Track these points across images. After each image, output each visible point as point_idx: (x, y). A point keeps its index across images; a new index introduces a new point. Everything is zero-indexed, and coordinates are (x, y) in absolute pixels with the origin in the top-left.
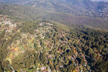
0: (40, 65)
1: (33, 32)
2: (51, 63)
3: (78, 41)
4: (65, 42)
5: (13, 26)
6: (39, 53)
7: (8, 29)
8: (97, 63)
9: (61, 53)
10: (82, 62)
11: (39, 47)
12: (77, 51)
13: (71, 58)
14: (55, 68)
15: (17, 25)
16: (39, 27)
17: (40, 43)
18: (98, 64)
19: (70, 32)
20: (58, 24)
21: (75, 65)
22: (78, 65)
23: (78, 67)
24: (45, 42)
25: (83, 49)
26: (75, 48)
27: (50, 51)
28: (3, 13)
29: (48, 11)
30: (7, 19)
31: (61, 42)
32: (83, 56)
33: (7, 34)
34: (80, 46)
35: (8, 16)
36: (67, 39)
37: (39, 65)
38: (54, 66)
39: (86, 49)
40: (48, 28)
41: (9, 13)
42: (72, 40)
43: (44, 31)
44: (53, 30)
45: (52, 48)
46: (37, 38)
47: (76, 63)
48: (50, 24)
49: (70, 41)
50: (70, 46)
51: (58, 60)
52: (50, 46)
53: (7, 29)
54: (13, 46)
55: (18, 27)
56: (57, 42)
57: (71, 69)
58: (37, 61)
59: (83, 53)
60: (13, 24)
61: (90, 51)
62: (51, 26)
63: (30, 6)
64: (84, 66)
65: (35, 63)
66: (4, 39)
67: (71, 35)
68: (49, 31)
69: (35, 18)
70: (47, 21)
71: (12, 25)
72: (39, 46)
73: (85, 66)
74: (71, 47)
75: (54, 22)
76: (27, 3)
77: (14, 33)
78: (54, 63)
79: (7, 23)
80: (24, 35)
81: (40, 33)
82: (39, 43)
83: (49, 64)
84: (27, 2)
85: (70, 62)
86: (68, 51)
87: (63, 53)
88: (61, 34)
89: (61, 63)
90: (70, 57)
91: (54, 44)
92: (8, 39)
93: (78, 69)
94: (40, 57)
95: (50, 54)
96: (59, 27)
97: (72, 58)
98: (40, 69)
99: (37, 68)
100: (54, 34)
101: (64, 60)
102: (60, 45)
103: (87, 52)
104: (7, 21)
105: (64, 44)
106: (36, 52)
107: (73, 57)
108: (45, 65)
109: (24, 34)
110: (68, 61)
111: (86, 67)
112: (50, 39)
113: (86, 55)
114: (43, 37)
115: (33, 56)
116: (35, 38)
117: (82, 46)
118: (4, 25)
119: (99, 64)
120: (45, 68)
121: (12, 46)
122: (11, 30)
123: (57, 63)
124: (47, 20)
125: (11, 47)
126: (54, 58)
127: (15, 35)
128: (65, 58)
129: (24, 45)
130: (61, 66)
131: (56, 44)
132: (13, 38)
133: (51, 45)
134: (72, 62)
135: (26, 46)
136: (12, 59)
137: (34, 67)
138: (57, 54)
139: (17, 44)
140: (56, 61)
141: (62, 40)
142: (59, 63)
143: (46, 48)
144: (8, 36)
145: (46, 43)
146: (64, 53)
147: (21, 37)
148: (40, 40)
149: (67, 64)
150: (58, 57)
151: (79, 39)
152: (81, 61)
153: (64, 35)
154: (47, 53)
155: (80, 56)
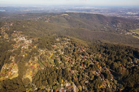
0: (64, 81)
1: (51, 48)
2: (76, 79)
3: (100, 56)
4: (86, 57)
5: (28, 42)
6: (60, 69)
7: (24, 46)
9: (84, 69)
10: (108, 76)
11: (60, 63)
12: (100, 65)
13: (95, 73)
14: (80, 84)
15: (33, 41)
16: (56, 42)
18: (125, 77)
19: (89, 47)
20: (76, 40)
21: (101, 80)
22: (104, 79)
23: (105, 81)
24: (65, 58)
25: (107, 64)
26: (98, 63)
27: (72, 66)
28: (17, 29)
29: (62, 26)
30: (21, 35)
31: (83, 57)
32: (108, 70)
33: (23, 51)
34: (103, 60)
35: (21, 32)
36: (87, 54)
37: (63, 81)
38: (79, 82)
39: (111, 63)
40: (66, 44)
41: (22, 29)
42: (94, 55)
43: (63, 47)
44: (72, 45)
45: (73, 64)
46: (56, 54)
47: (102, 78)
48: (67, 40)
49: (91, 55)
50: (92, 61)
51: (83, 76)
52: (72, 62)
53: (23, 45)
54: (32, 62)
55: (34, 43)
56: (78, 57)
57: (98, 84)
58: (60, 78)
59: (107, 67)
60: (28, 40)
61: (114, 64)
62: (69, 42)
63: (43, 22)
64: (110, 80)
65: (58, 79)
66: (21, 55)
67: (91, 50)
68: (67, 46)
69: (50, 33)
70: (63, 37)
71: (28, 41)
72: (60, 62)
73: (112, 80)
74: (94, 62)
75: (71, 37)
76: (40, 19)
77: (31, 49)
78: (78, 79)
79: (21, 39)
80: (41, 51)
81: (58, 49)
82: (59, 59)
83: (74, 81)
84: (40, 18)
85: (96, 77)
86: (91, 66)
87: (86, 69)
88: (81, 49)
89: (86, 78)
91: (76, 60)
92: (26, 56)
93: (105, 83)
94: (63, 73)
95: (73, 70)
96: (78, 42)
97: (96, 72)
98: (64, 85)
99: (61, 85)
100: (73, 49)
101: (88, 76)
102: (81, 61)
103: (111, 67)
104: (22, 37)
105: (86, 60)
106: (57, 68)
107: (98, 72)
108: (69, 81)
109: (41, 50)
110: (93, 76)
111: (113, 81)
112: (71, 54)
113: (110, 70)
114: (63, 53)
115: (55, 72)
116: (53, 53)
117: (105, 60)
118: (18, 41)
120: (70, 84)
121: (31, 63)
122: (27, 46)
123: (82, 78)
124: (63, 35)
125: (29, 64)
126: (78, 74)
127: (32, 52)
128: (89, 73)
129: (43, 62)
130: (86, 82)
131: (77, 60)
132: (30, 54)
133: (72, 60)
135: (46, 62)
136: (32, 76)
137: (58, 84)
138: (80, 70)
139: (35, 61)
140: (81, 77)
141: (83, 55)
142: (84, 79)
143: (67, 64)
144: (24, 53)
145: (67, 58)
146: (88, 68)
147: (39, 53)
148: (60, 56)
149: (92, 79)
150: (82, 72)
151: (100, 53)
153: (84, 50)
154: (69, 69)
155: (105, 70)
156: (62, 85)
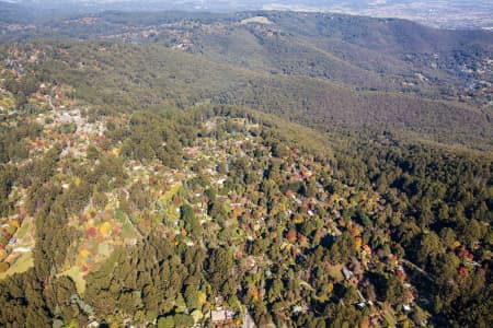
0: (207, 300)
1: (177, 158)
2: (256, 294)
3: (373, 201)
4: (314, 201)
5: (90, 130)
6: (202, 246)
7: (72, 145)
8: (459, 298)
9: (299, 251)
10: (391, 292)
11: (202, 222)
12: (366, 241)
13: (342, 271)
14: (272, 314)
15: (110, 126)
16: (200, 135)
17: (205, 204)
18: (465, 300)
19: (335, 161)
20: (284, 126)
21: (362, 305)
22: (376, 304)
23: (374, 312)
24: (229, 201)
25: (396, 236)
26: (358, 230)
27: (251, 238)
28: (53, 76)
29: (237, 69)
30: (67, 102)
31: (299, 202)
32: (396, 263)
33: (66, 166)
34: (382, 219)
35: (70, 89)
36: (321, 190)
37: (202, 298)
38: (270, 306)
39: (411, 235)
40: (241, 142)
41: (76, 79)
42: (347, 194)
43: (225, 155)
44: (262, 148)
45: (257, 228)
46: (191, 184)
47: (365, 295)
48: (249, 126)
49: (335, 197)
50: (337, 220)
51: (285, 282)
52: (251, 220)
53: (69, 143)
54: (93, 215)
55: (114, 136)
56: (280, 201)
57: (344, 320)
58: (193, 283)
59: (394, 251)
60: (90, 122)
61: (425, 242)
62: (253, 135)
63: (165, 48)
64: (399, 307)
65: (184, 289)
66: (56, 184)
67: (340, 173)
68: (243, 154)
69: (184, 98)
70: (233, 113)
71: (89, 128)
72: (204, 218)
73: (407, 308)
74: (342, 224)
75: (267, 117)
76: (152, 35)
77: (97, 162)
78: (267, 294)
79: (65, 117)
80: (136, 168)
81: (204, 164)
82: (202, 206)
83: (246, 299)
84: (151, 31)
85: (340, 291)
86: (328, 242)
87: (306, 251)
88: (298, 167)
89: (298, 293)
90: (336, 270)
91: (269, 212)
92: (73, 186)
93: (375, 321)
94: (207, 266)
95: (252, 253)
96: (289, 137)
97: (346, 271)
98: (207, 315)
99: (194, 313)
100: (266, 168)
101: (310, 282)
102: (292, 217)
103: (412, 250)
104: (68, 108)
105: (310, 213)
106: (190, 244)
107: (352, 270)
108: (227, 299)
109: (137, 164)
110: (331, 285)
111: (411, 315)
112: (251, 188)
113: (407, 262)
114: (221, 182)
115: (177, 259)
116: (183, 182)
117: (388, 220)
118: (53, 125)
119: (469, 304)
120: (230, 313)
121: (89, 216)
122: (85, 147)
123: (283, 293)
124: (235, 107)
125: (83, 220)
126: (269, 273)
127: (101, 170)
128: (314, 272)
129: (136, 214)
130: (297, 309)
131: (274, 211)
132: (92, 179)
133: (252, 214)
134: (346, 290)
135: (147, 217)
136: (85, 269)
137: (182, 308)
138: (279, 255)
139: (108, 207)
140: (279, 286)
141: (301, 192)
142: (291, 294)
143: (232, 227)
144: (70, 173)
145: (233, 205)
146: (313, 250)
147: (126, 177)
148: (207, 193)
149: (323, 298)
150: (285, 266)
151: (375, 189)
152: (386, 287)
153: (310, 173)
154: (236, 250)
155: (383, 265)
156: (197, 315)
